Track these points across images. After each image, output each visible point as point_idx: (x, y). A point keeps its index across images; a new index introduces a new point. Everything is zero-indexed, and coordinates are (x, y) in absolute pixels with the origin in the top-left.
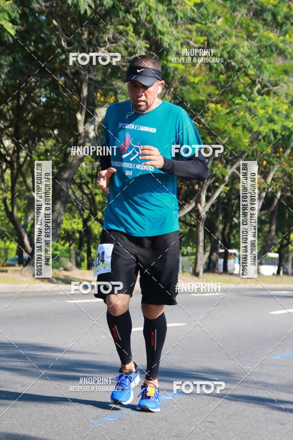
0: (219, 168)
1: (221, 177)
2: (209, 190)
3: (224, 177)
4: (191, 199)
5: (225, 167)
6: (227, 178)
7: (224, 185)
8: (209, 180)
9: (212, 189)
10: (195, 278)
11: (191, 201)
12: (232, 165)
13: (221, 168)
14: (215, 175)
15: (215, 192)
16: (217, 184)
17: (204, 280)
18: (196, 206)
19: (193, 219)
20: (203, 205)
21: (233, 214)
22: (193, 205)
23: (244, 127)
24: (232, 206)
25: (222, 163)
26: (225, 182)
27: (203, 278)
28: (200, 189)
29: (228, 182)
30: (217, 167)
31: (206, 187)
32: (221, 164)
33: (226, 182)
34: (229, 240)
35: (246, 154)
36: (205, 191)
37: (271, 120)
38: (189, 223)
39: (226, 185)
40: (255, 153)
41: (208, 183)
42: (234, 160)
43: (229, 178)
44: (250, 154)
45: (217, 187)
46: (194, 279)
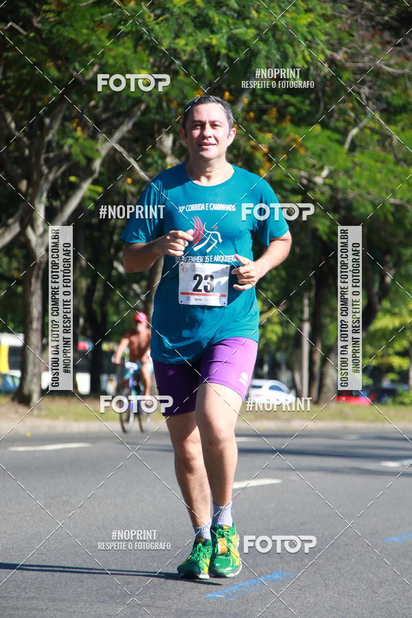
0: (77, 140)
1: (83, 162)
2: (53, 194)
3: (90, 160)
4: (11, 216)
5: (93, 137)
6: (97, 165)
7: (90, 181)
8: (55, 169)
9: (60, 192)
10: (22, 409)
11: (11, 221)
12: (110, 134)
13: (81, 141)
14: (68, 157)
15: (68, 198)
16: (73, 179)
17: (43, 413)
18: (22, 233)
19: (15, 265)
20: (40, 230)
21: (112, 251)
22: (16, 229)
23: (138, 38)
24: (111, 234)
25: (84, 126)
26: (91, 173)
27: (40, 409)
28: (30, 191)
29: (101, 174)
30: (73, 137)
31: (45, 187)
32: (83, 130)
33: (96, 175)
34: (105, 315)
35: (143, 107)
36: (45, 195)
37: (203, 23)
38: (7, 274)
39: (95, 182)
40: (164, 104)
41: (51, 177)
42: (115, 121)
43: (102, 165)
44: (153, 104)
45: (74, 187)
46: (17, 412)
